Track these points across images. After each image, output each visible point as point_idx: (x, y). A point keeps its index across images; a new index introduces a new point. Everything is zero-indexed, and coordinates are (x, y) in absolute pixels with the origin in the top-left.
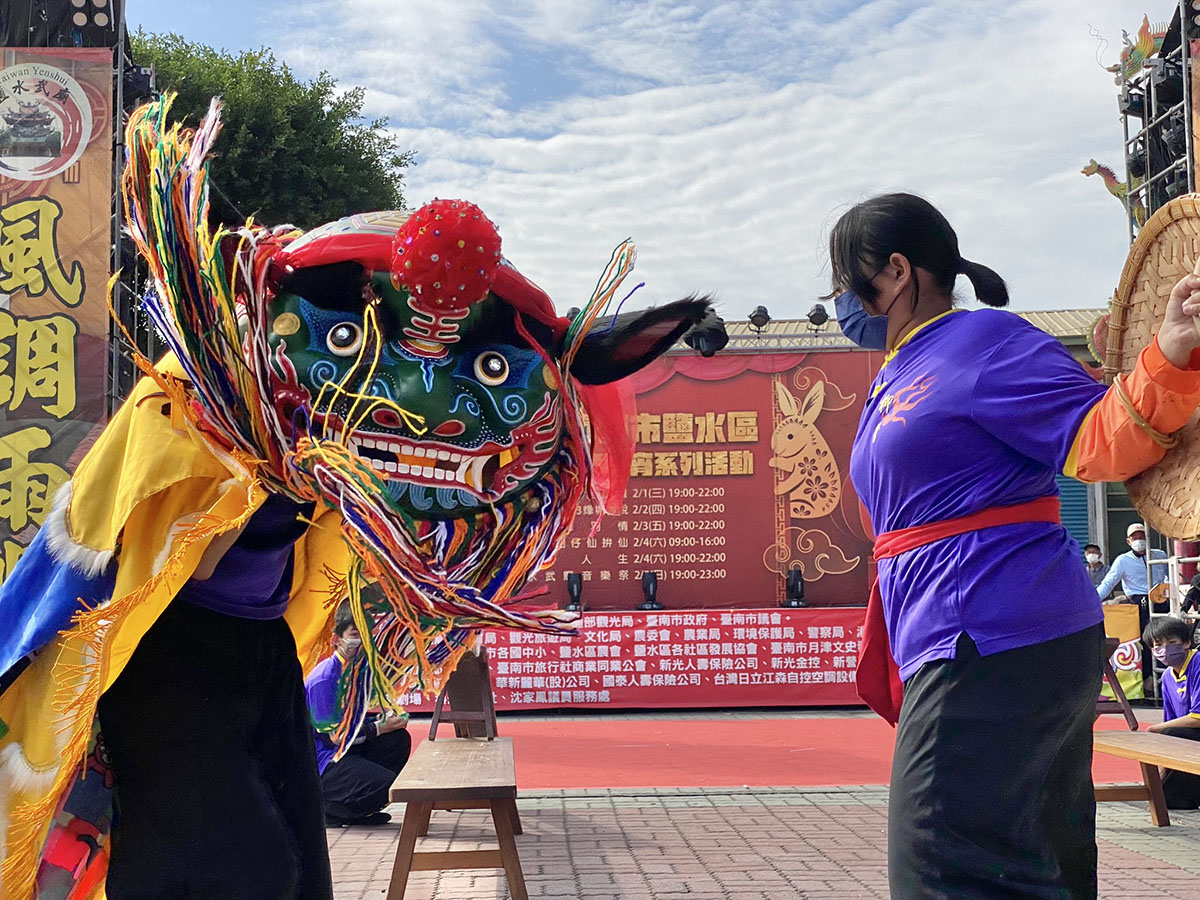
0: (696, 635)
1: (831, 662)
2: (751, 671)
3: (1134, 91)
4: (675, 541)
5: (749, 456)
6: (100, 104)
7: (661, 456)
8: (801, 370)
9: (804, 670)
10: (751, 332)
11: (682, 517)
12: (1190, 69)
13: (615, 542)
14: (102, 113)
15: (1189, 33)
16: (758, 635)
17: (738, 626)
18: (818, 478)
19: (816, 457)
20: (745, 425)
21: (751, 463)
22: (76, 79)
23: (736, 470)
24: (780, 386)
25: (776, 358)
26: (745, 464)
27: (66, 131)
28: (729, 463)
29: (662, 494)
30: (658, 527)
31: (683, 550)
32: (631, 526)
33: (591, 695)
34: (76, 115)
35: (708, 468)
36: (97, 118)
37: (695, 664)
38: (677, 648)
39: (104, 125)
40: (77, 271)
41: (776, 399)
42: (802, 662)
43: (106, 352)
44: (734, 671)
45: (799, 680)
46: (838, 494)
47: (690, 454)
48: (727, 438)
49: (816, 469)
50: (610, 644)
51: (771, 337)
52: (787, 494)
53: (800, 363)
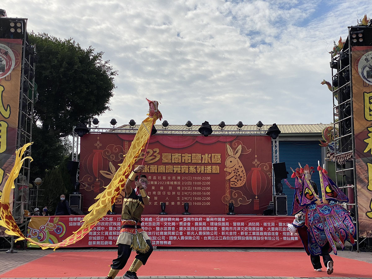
0: (198, 224)
1: (240, 233)
2: (215, 236)
3: (335, 61)
4: (195, 193)
5: (218, 167)
6: (18, 56)
7: (191, 167)
8: (235, 141)
9: (232, 236)
10: (220, 129)
11: (197, 186)
12: (351, 55)
13: (176, 193)
14: (18, 59)
15: (351, 44)
16: (218, 224)
17: (212, 221)
18: (239, 175)
19: (239, 168)
20: (217, 158)
21: (219, 170)
22: (10, 48)
23: (214, 172)
24: (228, 146)
25: (227, 137)
26: (217, 170)
27: (7, 64)
28: (212, 169)
29: (191, 179)
30: (189, 189)
31: (197, 196)
32: (181, 188)
33: (165, 242)
34: (10, 59)
35: (205, 171)
36: (16, 61)
37: (198, 233)
38: (193, 228)
39: (18, 63)
40: (9, 108)
41: (227, 150)
42: (231, 233)
43: (17, 133)
44: (210, 236)
45: (230, 239)
46: (245, 180)
47: (200, 166)
48: (211, 161)
49: (238, 172)
50: (172, 226)
51: (226, 131)
52: (230, 179)
53: (234, 139)
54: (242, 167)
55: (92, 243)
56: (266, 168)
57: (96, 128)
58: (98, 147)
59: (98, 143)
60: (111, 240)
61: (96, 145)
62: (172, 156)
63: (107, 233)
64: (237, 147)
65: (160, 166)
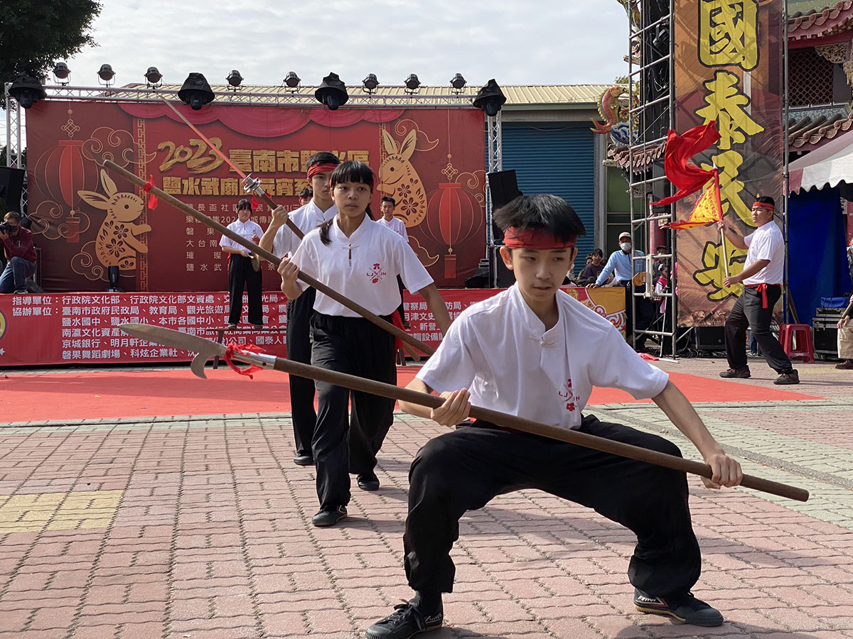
1: (419, 327)
7: (299, 181)
8: (400, 122)
10: (365, 94)
19: (410, 184)
24: (385, 133)
25: (383, 112)
46: (425, 210)
49: (410, 192)
51: (379, 97)
53: (398, 117)
54: (417, 181)
55: (72, 354)
56: (473, 182)
57: (64, 87)
58: (71, 133)
59: (70, 122)
60: (117, 348)
61: (66, 128)
62: (252, 156)
63: (106, 332)
64: (406, 135)
65: (226, 180)
